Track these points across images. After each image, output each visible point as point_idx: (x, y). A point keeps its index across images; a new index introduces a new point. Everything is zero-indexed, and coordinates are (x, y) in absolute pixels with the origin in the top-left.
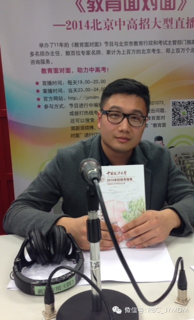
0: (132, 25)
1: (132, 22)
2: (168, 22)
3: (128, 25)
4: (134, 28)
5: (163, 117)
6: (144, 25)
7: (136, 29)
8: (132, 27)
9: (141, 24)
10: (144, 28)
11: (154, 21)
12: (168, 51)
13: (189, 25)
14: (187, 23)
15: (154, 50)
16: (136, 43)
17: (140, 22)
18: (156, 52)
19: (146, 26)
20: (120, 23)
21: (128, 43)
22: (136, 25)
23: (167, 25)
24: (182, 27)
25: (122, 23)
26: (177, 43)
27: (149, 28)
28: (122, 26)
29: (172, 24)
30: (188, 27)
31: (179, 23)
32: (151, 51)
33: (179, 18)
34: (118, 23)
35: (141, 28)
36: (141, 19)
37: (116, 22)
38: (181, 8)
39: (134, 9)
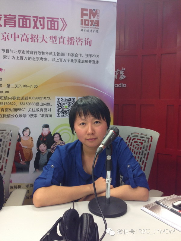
0: (25, 38)
1: (25, 36)
2: (53, 39)
3: (22, 38)
4: (26, 40)
5: (50, 110)
6: (34, 39)
7: (28, 41)
8: (25, 40)
9: (32, 38)
10: (34, 42)
11: (42, 37)
12: (53, 60)
13: (69, 42)
14: (68, 41)
15: (42, 59)
16: (28, 52)
17: (31, 37)
18: (44, 60)
19: (36, 40)
20: (15, 36)
21: (22, 52)
22: (28, 39)
23: (52, 41)
24: (64, 44)
25: (17, 36)
26: (60, 55)
27: (38, 42)
28: (17, 39)
29: (56, 40)
30: (68, 44)
31: (62, 40)
32: (40, 59)
33: (62, 37)
34: (13, 36)
35: (32, 41)
36: (32, 34)
37: (11, 35)
38: (63, 29)
39: (26, 27)
